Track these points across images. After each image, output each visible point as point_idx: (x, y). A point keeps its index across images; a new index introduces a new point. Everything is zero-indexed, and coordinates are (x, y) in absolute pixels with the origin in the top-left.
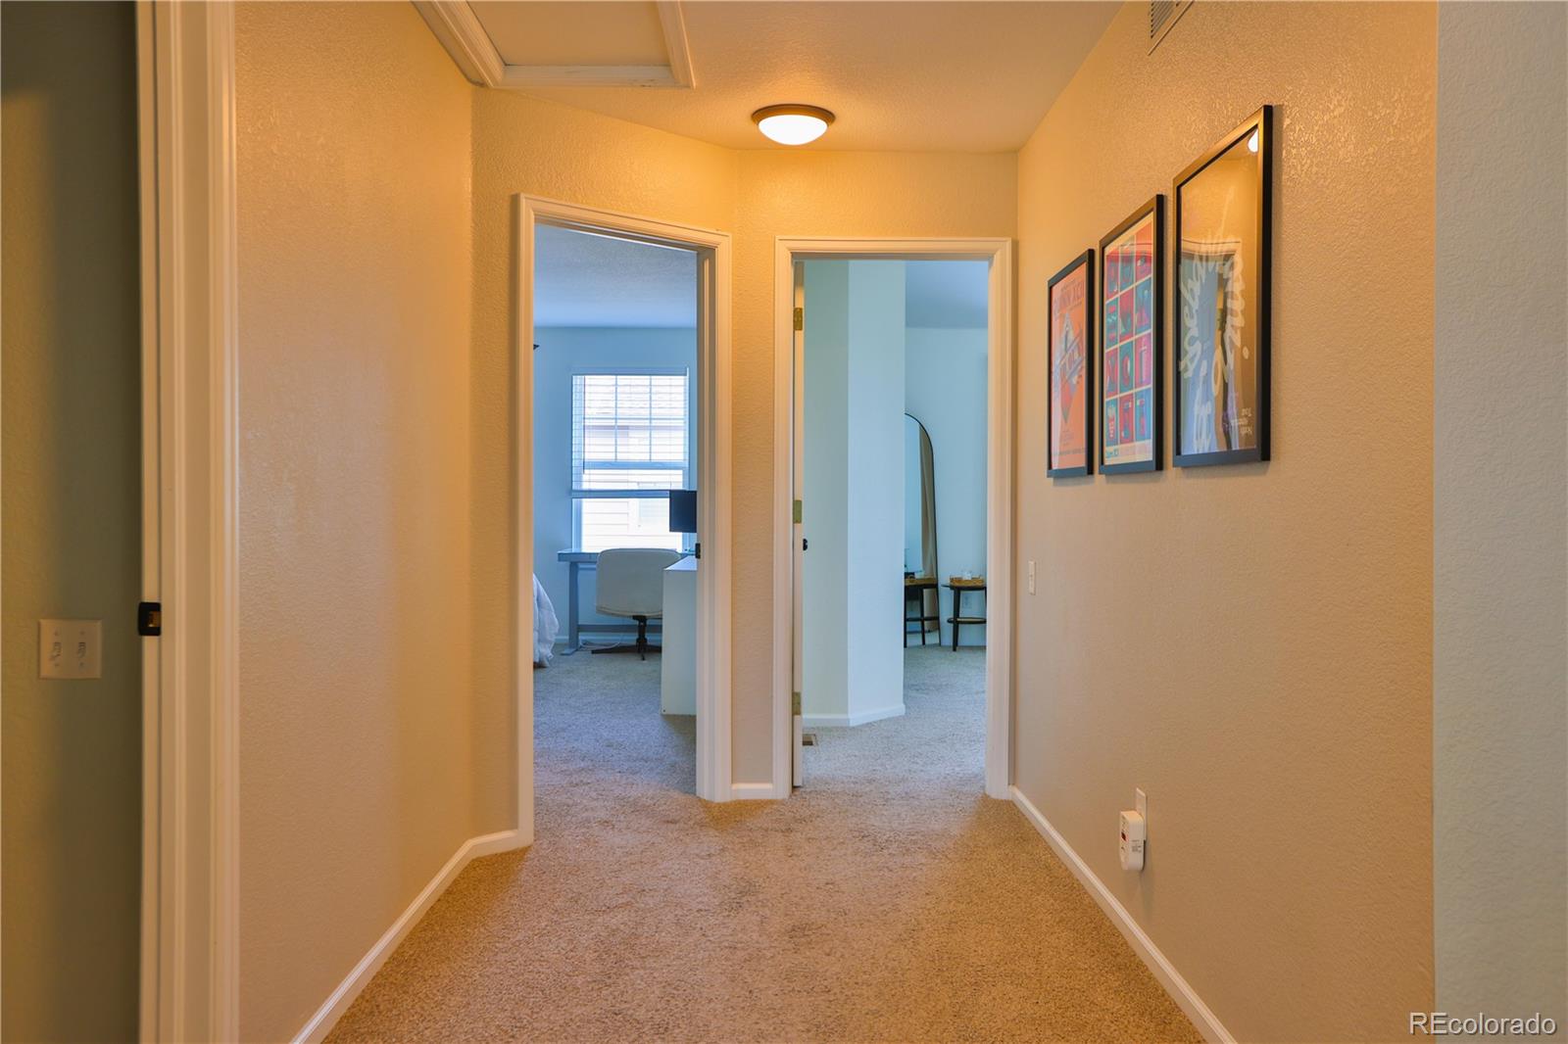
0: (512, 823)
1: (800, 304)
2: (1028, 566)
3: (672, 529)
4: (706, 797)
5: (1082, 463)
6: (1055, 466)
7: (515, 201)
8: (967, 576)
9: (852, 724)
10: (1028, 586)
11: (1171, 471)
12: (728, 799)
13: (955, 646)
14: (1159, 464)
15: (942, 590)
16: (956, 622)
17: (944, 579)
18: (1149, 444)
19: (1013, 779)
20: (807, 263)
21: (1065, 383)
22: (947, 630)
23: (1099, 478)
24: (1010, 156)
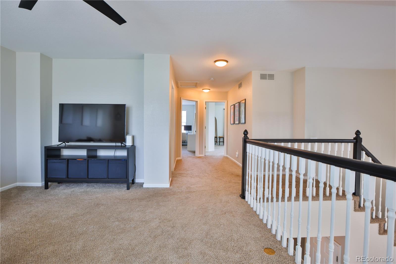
0: (180, 157)
1: (206, 107)
2: (228, 133)
3: (184, 130)
4: (196, 156)
5: (233, 123)
6: (231, 123)
7: (181, 98)
8: (221, 136)
9: (209, 151)
10: (228, 135)
11: (240, 124)
12: (199, 156)
13: (219, 145)
14: (239, 124)
15: (218, 138)
16: (219, 142)
17: (218, 136)
18: (238, 122)
19: (227, 154)
20: (206, 103)
21: (232, 116)
22: (218, 143)
23: (235, 124)
24: (227, 93)
